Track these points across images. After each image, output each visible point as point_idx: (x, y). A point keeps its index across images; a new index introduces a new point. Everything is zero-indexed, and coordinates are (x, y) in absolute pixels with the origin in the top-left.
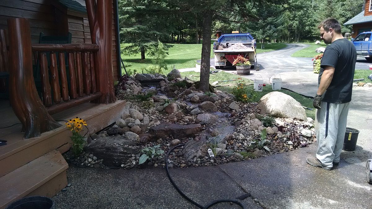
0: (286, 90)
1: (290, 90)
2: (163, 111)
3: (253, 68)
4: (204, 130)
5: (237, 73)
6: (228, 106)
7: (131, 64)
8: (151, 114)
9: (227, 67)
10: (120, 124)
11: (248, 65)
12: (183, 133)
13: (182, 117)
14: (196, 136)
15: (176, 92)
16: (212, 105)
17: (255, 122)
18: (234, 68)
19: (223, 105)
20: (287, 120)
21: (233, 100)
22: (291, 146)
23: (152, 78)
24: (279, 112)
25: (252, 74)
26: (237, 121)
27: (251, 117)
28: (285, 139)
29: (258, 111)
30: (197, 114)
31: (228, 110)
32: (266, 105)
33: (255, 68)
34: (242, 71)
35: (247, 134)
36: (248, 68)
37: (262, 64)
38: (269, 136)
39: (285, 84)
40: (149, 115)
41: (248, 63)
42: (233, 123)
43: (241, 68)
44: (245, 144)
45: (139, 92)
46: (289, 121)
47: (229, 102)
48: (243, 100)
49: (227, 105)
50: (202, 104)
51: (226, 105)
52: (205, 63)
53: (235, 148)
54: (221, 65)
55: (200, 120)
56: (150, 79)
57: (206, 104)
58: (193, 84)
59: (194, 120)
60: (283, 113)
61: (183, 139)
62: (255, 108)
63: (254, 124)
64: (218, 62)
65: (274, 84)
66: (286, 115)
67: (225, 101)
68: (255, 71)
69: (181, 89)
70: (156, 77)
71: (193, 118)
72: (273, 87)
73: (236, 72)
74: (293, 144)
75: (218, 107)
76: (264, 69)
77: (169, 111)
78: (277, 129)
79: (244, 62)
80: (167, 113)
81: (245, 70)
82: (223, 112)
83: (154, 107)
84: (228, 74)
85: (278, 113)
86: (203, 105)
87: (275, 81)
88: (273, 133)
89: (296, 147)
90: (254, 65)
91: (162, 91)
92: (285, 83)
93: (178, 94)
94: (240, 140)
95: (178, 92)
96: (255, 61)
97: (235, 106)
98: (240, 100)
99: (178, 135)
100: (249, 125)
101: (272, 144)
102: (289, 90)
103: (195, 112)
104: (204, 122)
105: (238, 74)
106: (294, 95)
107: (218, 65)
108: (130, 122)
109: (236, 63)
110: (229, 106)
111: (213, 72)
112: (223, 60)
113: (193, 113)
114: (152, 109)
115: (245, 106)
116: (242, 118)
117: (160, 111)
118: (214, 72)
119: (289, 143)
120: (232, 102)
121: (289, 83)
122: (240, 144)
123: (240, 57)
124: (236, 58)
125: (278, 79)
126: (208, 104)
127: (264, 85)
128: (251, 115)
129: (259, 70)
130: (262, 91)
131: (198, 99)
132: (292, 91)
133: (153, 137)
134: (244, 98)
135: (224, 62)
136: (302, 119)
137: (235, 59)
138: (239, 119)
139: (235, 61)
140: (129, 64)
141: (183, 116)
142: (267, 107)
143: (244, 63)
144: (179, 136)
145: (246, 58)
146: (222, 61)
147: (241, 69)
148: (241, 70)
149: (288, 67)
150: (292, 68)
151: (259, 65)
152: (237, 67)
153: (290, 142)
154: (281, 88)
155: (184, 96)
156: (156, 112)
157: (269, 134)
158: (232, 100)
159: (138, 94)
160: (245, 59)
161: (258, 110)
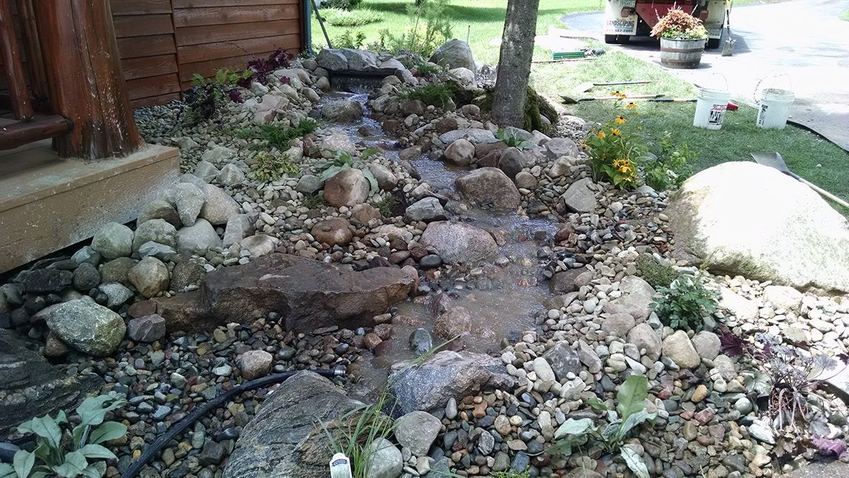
0: (803, 131)
1: (817, 134)
2: (316, 192)
3: (713, 45)
4: (424, 294)
5: (660, 61)
6: (560, 194)
7: (381, 15)
8: (268, 203)
9: (640, 38)
10: (102, 247)
11: (699, 37)
12: (326, 308)
13: (367, 227)
14: (379, 323)
15: (409, 121)
16: (501, 186)
17: (627, 299)
18: (654, 44)
19: (545, 186)
20: (772, 292)
21: (584, 173)
22: (760, 449)
23: (364, 65)
24: (746, 255)
25: (706, 66)
26: (565, 267)
27: (620, 266)
28: (743, 402)
29: (657, 239)
30: (427, 221)
31: (555, 208)
32: (698, 217)
33: (720, 46)
34: (676, 56)
35: (567, 363)
36: (696, 46)
37: (746, 37)
38: (674, 375)
39: (803, 109)
40: (261, 205)
41: (701, 31)
42: (549, 274)
43: (673, 45)
44: (544, 420)
45: (275, 113)
46: (784, 297)
47: (568, 176)
48: (617, 180)
49: (558, 189)
50: (466, 178)
51: (553, 189)
52: (517, 26)
53: (484, 446)
54: (623, 33)
55: (430, 248)
56: (359, 68)
57: (479, 180)
58: (478, 94)
59: (411, 243)
60: (765, 259)
61: (319, 331)
62: (650, 224)
63: (620, 307)
64: (615, 23)
65: (765, 107)
66: (775, 271)
67: (555, 171)
68: (719, 56)
69: (432, 112)
70: (380, 63)
71: (409, 235)
72: (758, 117)
73: (657, 55)
74: (772, 441)
75: (522, 194)
76: (749, 51)
77: (333, 198)
78: (714, 345)
79: (686, 27)
80: (327, 204)
81: (686, 52)
82: (535, 215)
83: (291, 175)
84: (631, 60)
85: (739, 258)
86: (469, 181)
87: (771, 97)
88: (694, 362)
89: (787, 458)
90: (719, 37)
91: (374, 111)
92: (804, 104)
93: (415, 126)
94: (525, 391)
95: (416, 122)
96: (725, 26)
97: (582, 195)
98: (606, 178)
99: (303, 316)
100: (600, 307)
101: (675, 427)
102: (813, 132)
103: (423, 211)
104: (443, 256)
105: (665, 62)
106: (828, 154)
107: (613, 31)
108: (149, 240)
109: (662, 28)
110: (564, 195)
111: (590, 52)
112: (630, 17)
113: (414, 216)
114: (278, 185)
115: (618, 205)
116: (590, 260)
117: (308, 193)
118: (594, 52)
119: (754, 429)
120: (577, 177)
121: (819, 105)
122: (517, 419)
123: (676, 11)
124: (663, 13)
125: (782, 92)
126: (487, 180)
127: (731, 108)
128: (622, 254)
129: (730, 55)
130: (720, 127)
131: (467, 152)
132: (822, 137)
133: (199, 316)
134: (622, 174)
135: (631, 23)
136: (839, 287)
137: (661, 18)
138: (576, 264)
139: (658, 24)
140: (376, 17)
141: (371, 222)
142: (700, 226)
143: (688, 30)
144: (306, 320)
145: (695, 15)
146: (627, 19)
147: (674, 47)
148: (675, 51)
149: (824, 49)
150: (836, 53)
151: (734, 37)
152: (664, 43)
153: (762, 427)
154: (788, 122)
155: (430, 138)
156: (294, 194)
157: (674, 370)
158: (581, 170)
159: (269, 119)
160: (690, 19)
161: (659, 235)
